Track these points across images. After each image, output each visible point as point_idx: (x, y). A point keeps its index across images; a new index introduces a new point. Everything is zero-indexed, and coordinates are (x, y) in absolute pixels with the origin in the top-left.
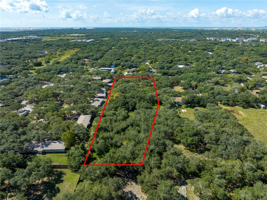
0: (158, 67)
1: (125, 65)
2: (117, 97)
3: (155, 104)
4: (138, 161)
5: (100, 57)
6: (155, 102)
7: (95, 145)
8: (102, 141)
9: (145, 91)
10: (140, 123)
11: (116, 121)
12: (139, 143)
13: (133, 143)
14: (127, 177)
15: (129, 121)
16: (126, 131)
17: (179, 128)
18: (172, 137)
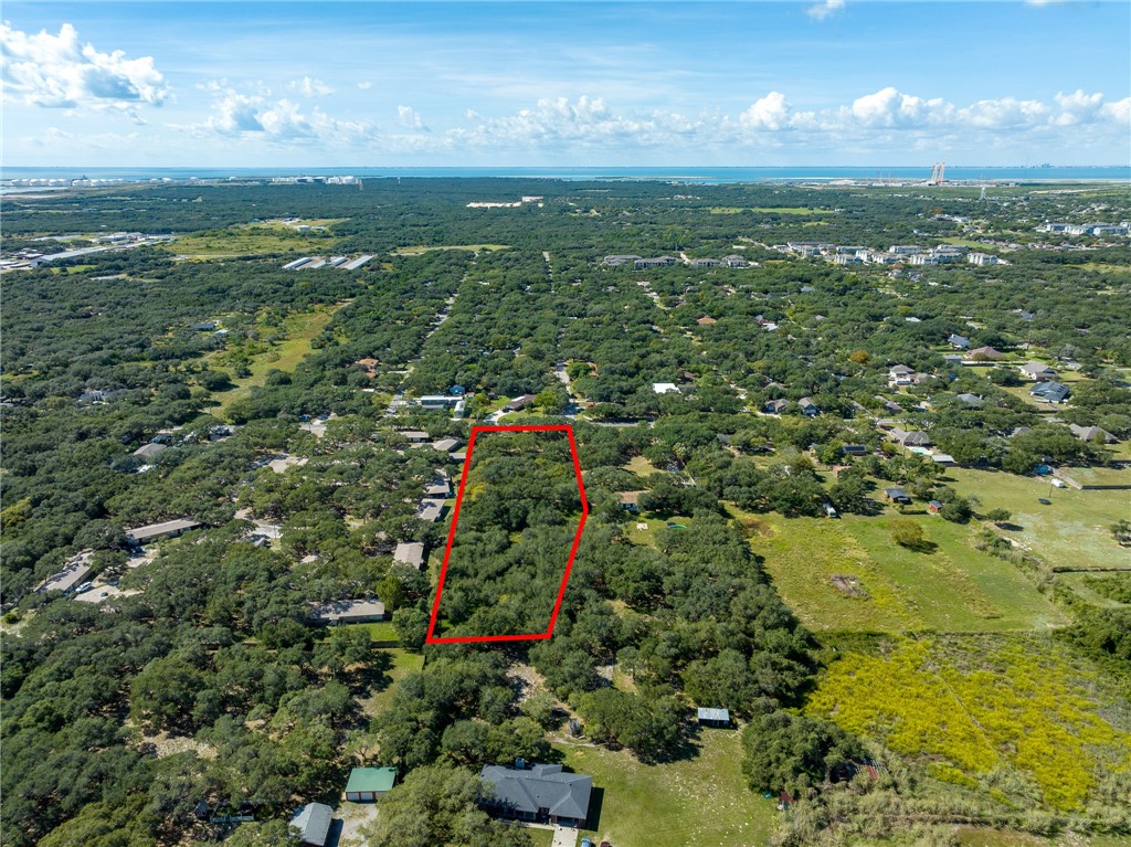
0: (592, 391)
1: (495, 385)
2: (480, 496)
3: (575, 511)
4: (530, 627)
5: (414, 350)
6: (574, 505)
7: (447, 602)
8: (460, 594)
9: (550, 478)
10: (536, 558)
11: (483, 555)
12: (533, 596)
13: (521, 595)
14: (510, 657)
15: (511, 554)
16: (507, 576)
17: (617, 565)
18: (602, 587)
